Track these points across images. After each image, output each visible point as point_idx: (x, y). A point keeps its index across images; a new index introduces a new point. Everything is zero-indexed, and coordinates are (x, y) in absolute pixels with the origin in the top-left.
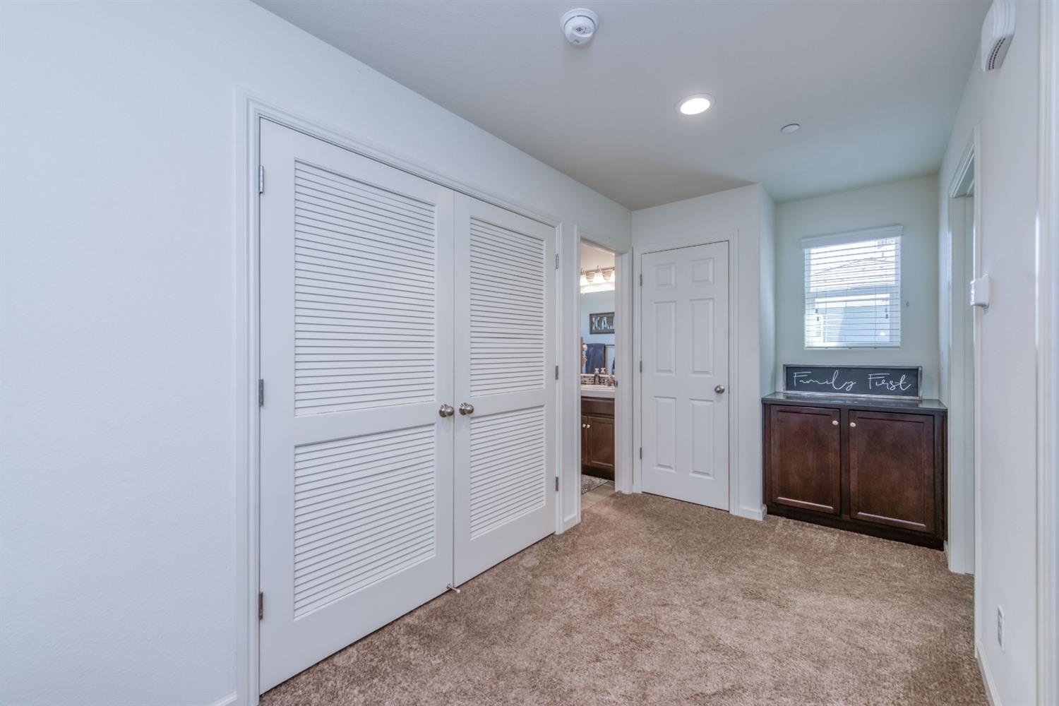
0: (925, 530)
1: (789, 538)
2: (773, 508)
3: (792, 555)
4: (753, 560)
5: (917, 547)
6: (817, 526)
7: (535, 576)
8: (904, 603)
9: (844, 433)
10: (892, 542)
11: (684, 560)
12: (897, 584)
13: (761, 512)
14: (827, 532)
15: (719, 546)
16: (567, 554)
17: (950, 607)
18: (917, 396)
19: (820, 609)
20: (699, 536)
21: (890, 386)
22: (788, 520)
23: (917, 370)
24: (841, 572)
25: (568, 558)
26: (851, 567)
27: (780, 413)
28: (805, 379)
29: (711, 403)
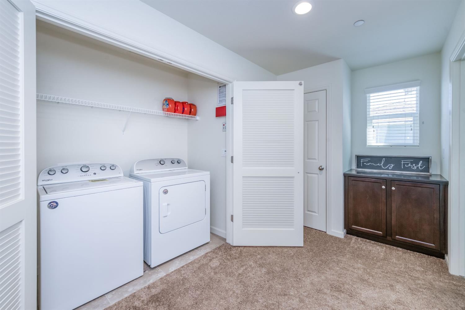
0: (434, 248)
1: (358, 249)
2: (350, 231)
3: (360, 261)
4: (338, 264)
5: (429, 256)
6: (373, 242)
7: (215, 273)
8: (425, 296)
9: (389, 193)
10: (415, 253)
11: (299, 263)
12: (420, 282)
13: (343, 233)
14: (379, 246)
15: (320, 254)
16: (236, 258)
17: (453, 300)
18: (429, 172)
19: (375, 300)
20: (309, 248)
21: (413, 167)
22: (358, 238)
23: (429, 158)
24: (387, 273)
25: (236, 261)
26: (393, 269)
27: (353, 181)
28: (367, 162)
29: (317, 175)
